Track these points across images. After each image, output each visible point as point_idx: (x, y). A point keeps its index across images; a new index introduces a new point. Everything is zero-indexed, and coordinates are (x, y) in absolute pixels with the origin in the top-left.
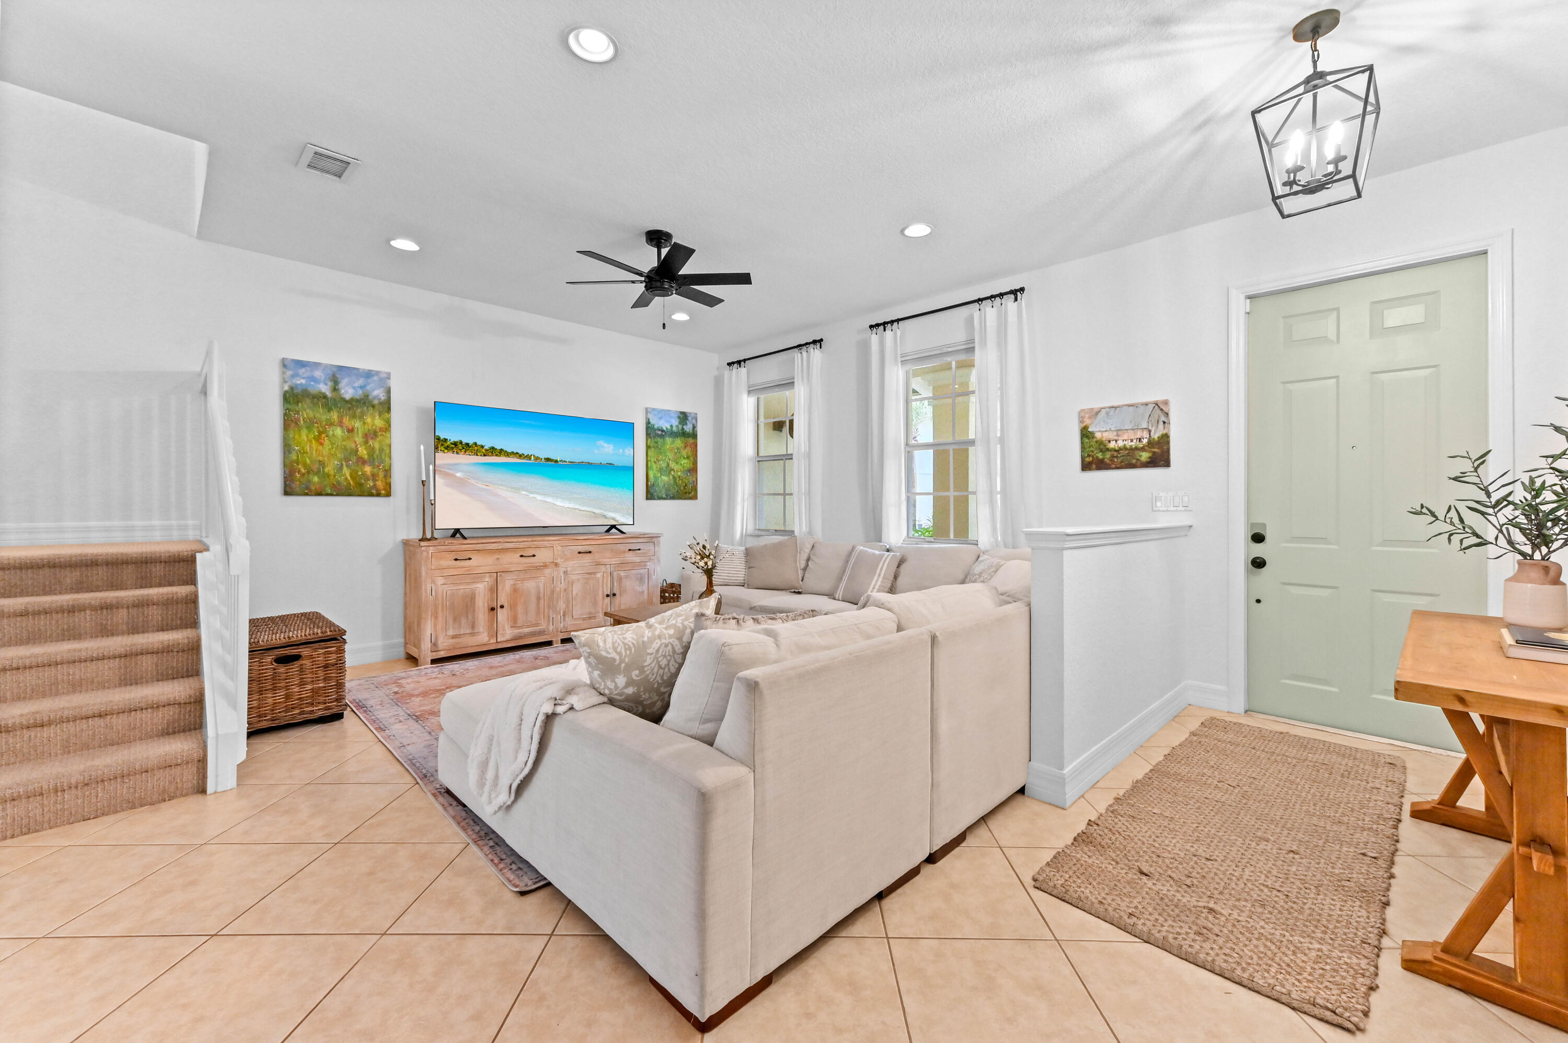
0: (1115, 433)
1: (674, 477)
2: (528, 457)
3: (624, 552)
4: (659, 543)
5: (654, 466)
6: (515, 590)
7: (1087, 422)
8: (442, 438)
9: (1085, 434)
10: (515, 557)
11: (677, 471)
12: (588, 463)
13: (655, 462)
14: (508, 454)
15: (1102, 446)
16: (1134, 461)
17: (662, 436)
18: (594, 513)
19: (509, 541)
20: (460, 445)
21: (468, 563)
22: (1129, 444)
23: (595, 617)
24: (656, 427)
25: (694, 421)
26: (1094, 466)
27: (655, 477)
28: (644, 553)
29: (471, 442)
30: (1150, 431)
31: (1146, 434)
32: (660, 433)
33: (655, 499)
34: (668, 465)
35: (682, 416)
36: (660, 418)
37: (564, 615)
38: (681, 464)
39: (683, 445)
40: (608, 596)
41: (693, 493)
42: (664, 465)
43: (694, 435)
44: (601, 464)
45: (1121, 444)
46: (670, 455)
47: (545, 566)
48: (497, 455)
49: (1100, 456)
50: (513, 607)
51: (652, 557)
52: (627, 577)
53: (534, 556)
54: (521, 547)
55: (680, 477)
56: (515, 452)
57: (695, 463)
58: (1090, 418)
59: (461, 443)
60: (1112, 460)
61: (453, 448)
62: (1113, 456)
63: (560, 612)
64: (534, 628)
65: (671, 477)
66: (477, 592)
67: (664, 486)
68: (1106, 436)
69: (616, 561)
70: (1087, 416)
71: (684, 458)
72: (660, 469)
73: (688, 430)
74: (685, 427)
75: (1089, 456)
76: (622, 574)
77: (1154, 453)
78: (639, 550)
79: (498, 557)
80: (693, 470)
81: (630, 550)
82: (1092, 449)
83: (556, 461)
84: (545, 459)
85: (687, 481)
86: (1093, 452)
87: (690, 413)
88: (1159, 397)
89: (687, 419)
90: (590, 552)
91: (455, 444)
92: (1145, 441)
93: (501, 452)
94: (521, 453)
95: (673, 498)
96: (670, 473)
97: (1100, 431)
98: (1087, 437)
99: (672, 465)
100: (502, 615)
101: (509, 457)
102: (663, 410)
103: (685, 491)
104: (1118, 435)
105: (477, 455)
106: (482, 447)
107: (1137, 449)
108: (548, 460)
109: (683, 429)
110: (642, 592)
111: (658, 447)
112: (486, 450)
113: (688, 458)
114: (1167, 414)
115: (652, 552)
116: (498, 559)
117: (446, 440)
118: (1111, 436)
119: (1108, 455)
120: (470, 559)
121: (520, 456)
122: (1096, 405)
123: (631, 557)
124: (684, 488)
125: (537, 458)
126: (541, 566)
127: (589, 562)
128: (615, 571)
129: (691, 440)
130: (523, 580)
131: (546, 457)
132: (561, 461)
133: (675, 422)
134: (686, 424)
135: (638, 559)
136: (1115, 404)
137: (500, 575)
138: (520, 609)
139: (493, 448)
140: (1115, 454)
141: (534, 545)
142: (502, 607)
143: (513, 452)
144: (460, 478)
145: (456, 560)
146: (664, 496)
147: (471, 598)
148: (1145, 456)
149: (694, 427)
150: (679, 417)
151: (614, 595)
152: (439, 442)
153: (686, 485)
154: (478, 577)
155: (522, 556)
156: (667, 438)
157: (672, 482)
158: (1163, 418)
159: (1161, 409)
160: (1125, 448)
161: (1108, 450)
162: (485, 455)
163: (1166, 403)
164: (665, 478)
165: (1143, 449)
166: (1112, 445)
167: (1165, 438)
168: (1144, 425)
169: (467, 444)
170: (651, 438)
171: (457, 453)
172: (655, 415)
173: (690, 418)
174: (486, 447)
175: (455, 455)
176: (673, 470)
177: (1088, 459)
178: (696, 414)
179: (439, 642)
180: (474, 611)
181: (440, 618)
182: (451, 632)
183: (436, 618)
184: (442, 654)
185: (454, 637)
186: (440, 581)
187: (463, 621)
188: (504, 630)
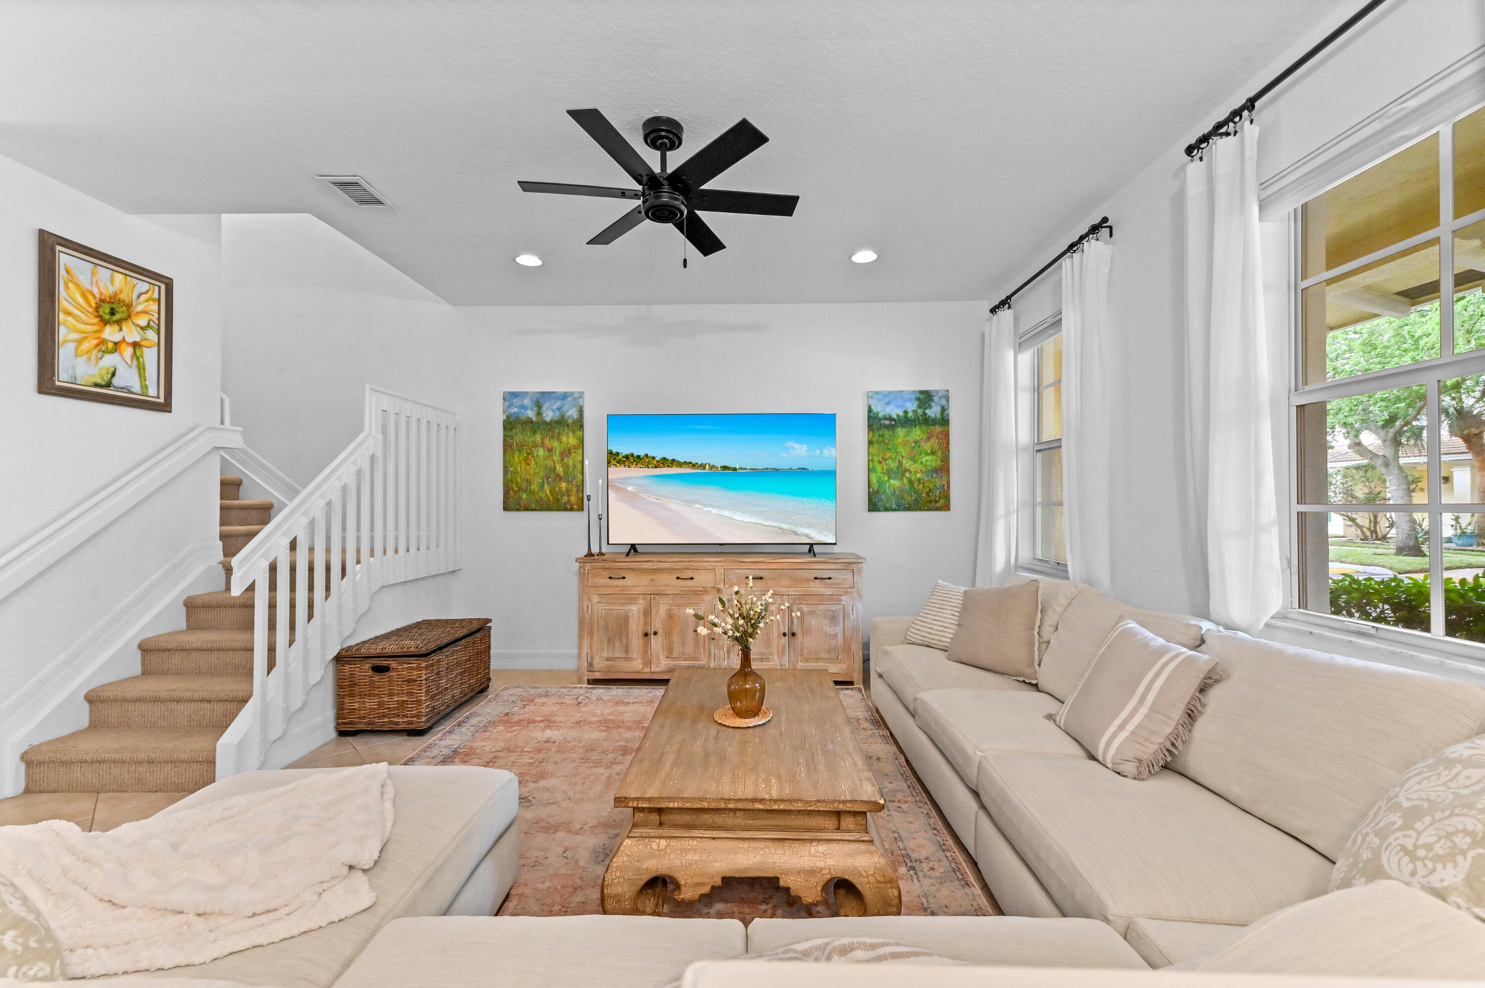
1: (910, 481)
2: (703, 466)
3: (808, 581)
4: (860, 571)
5: (878, 467)
6: (670, 616)
8: (614, 452)
10: (671, 579)
11: (916, 472)
12: (774, 469)
13: (880, 462)
14: (680, 464)
17: (891, 427)
18: (781, 529)
19: (663, 560)
20: (632, 458)
21: (621, 582)
23: (768, 660)
24: (881, 415)
25: (944, 402)
27: (879, 481)
28: (837, 584)
29: (642, 454)
32: (887, 422)
33: (879, 511)
34: (900, 464)
35: (922, 397)
36: (888, 403)
37: (728, 652)
38: (922, 463)
39: (924, 436)
40: (785, 635)
41: (941, 502)
42: (893, 465)
43: (944, 421)
44: (791, 469)
46: (904, 451)
47: (705, 591)
48: (668, 466)
50: (668, 635)
51: (849, 590)
52: (811, 613)
53: (692, 578)
54: (678, 567)
55: (919, 480)
56: (688, 461)
57: (946, 459)
59: (632, 455)
61: (624, 461)
63: (723, 646)
64: (693, 662)
65: (905, 481)
66: (630, 614)
67: (895, 492)
69: (796, 591)
71: (927, 454)
72: (887, 470)
73: (933, 416)
74: (927, 411)
76: (805, 609)
78: (830, 578)
79: (653, 577)
80: (944, 469)
81: (816, 578)
83: (735, 469)
84: (721, 467)
85: (931, 486)
87: (937, 392)
89: (932, 400)
90: (761, 578)
91: (627, 457)
93: (673, 463)
94: (694, 462)
95: (909, 509)
96: (903, 475)
99: (907, 464)
100: (656, 643)
101: (681, 467)
102: (891, 392)
103: (928, 499)
105: (648, 467)
106: (654, 458)
108: (725, 468)
109: (925, 414)
110: (835, 636)
111: (884, 441)
112: (658, 462)
113: (933, 453)
115: (849, 582)
116: (652, 580)
117: (618, 454)
120: (624, 578)
121: (694, 466)
123: (817, 588)
124: (928, 494)
125: (712, 467)
126: (700, 591)
127: (761, 591)
128: (795, 604)
129: (938, 429)
130: (679, 606)
131: (723, 465)
132: (741, 468)
133: (911, 407)
134: (930, 407)
135: (828, 591)
137: (654, 598)
138: (676, 639)
139: (664, 459)
141: (693, 566)
142: (655, 633)
143: (685, 462)
144: (631, 492)
145: (610, 578)
146: (894, 506)
147: (625, 620)
149: (943, 410)
150: (918, 399)
151: (793, 634)
152: (611, 457)
153: (930, 491)
154: (631, 599)
155: (678, 578)
156: (899, 429)
157: (907, 487)
162: (656, 467)
164: (896, 483)
169: (639, 457)
170: (873, 430)
171: (629, 466)
172: (879, 400)
173: (936, 399)
174: (657, 459)
175: (627, 469)
176: (908, 470)
178: (948, 391)
179: (595, 663)
180: (627, 635)
181: (596, 637)
182: (605, 654)
183: (592, 637)
184: (598, 676)
185: (608, 659)
186: (596, 599)
187: (618, 644)
188: (658, 659)
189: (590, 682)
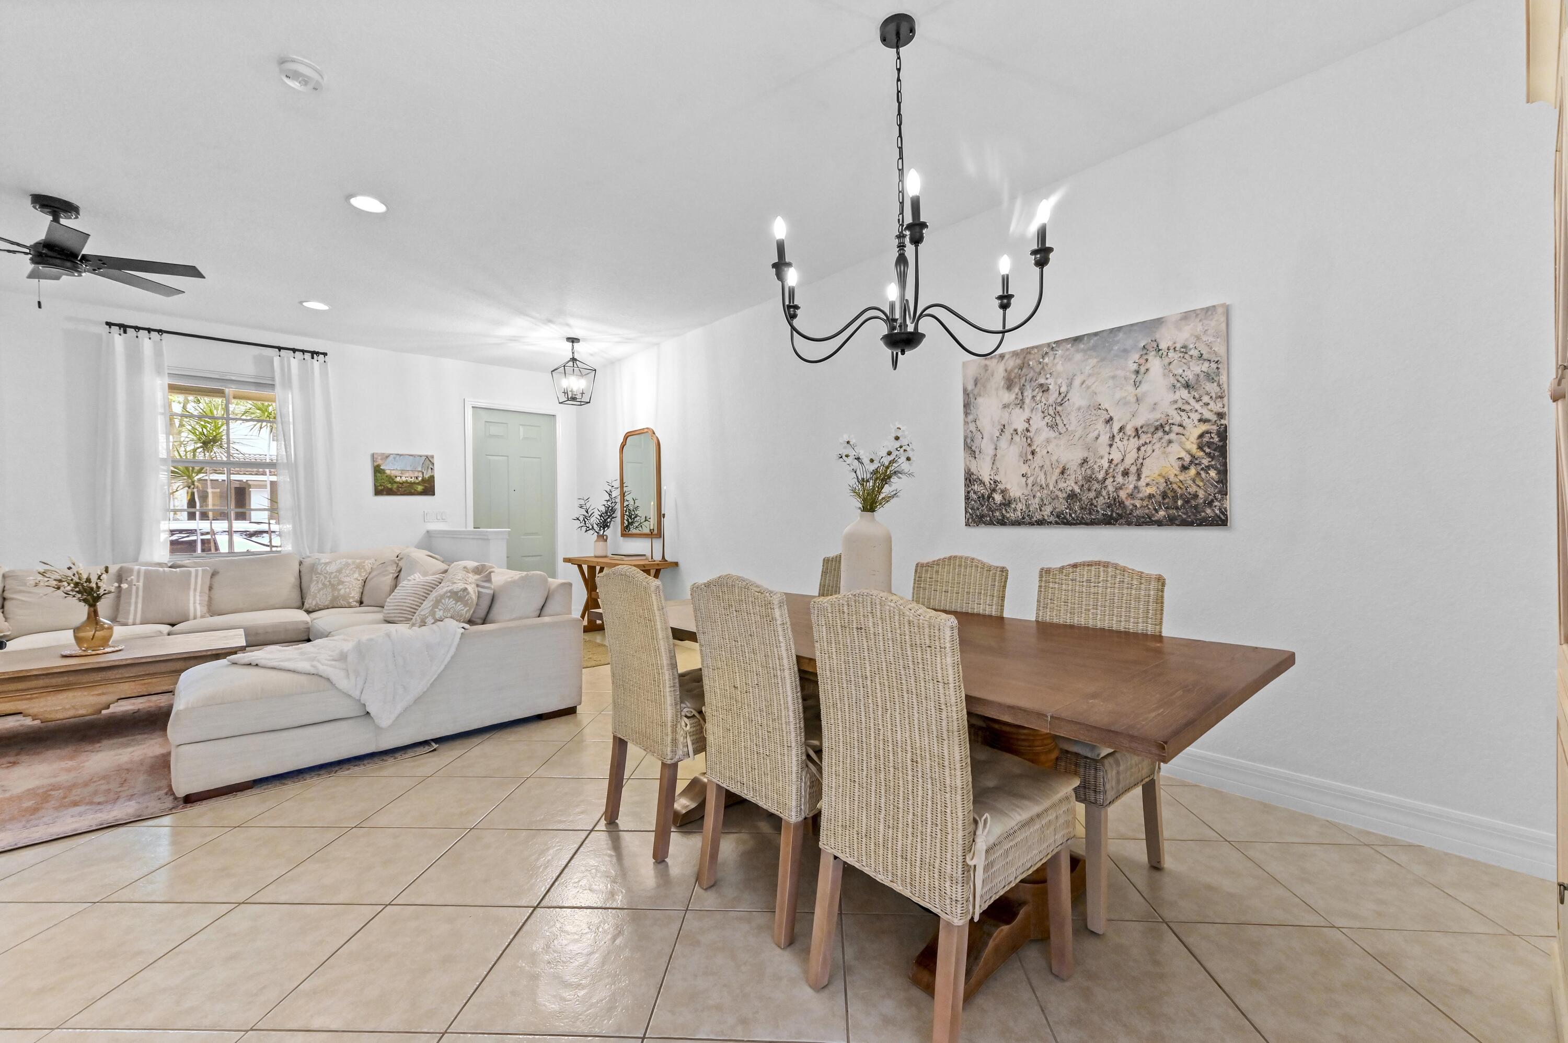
0: (400, 472)
7: (379, 462)
9: (377, 470)
15: (391, 479)
16: (413, 491)
22: (409, 480)
26: (385, 493)
30: (423, 473)
31: (420, 475)
45: (404, 479)
49: (389, 486)
58: (381, 459)
60: (398, 490)
62: (398, 487)
68: (394, 473)
70: (379, 458)
75: (381, 485)
77: (426, 486)
82: (383, 481)
86: (384, 483)
88: (429, 453)
92: (420, 479)
97: (390, 468)
98: (379, 472)
104: (402, 473)
107: (414, 483)
114: (433, 464)
118: (398, 473)
119: (395, 486)
122: (388, 452)
136: (399, 453)
140: (400, 485)
148: (420, 488)
158: (431, 466)
159: (429, 460)
160: (407, 482)
161: (395, 482)
163: (432, 457)
165: (418, 484)
166: (398, 479)
167: (432, 478)
168: (420, 469)
177: (380, 488)
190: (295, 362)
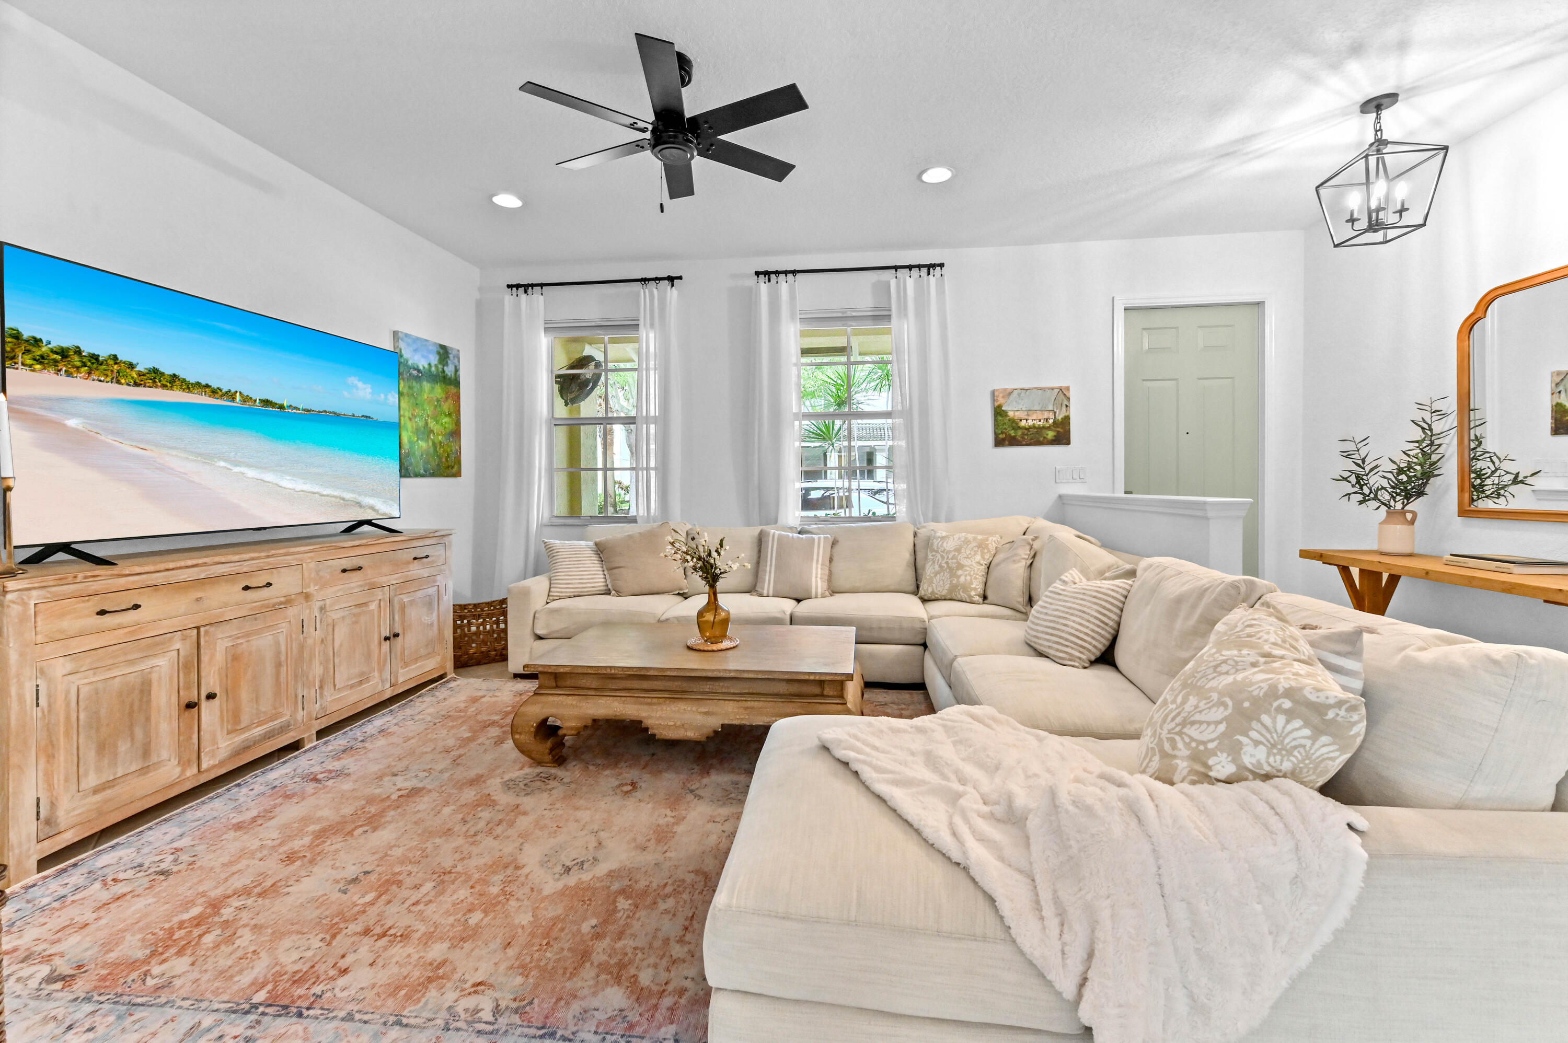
0: (1026, 413)
1: (434, 444)
2: (230, 395)
3: (408, 563)
4: (450, 542)
5: (409, 425)
6: (235, 657)
7: (1001, 401)
8: (26, 334)
9: (998, 412)
10: (233, 592)
11: (438, 435)
12: (335, 413)
13: (410, 419)
14: (188, 387)
15: (1014, 424)
16: (1041, 439)
17: (418, 379)
19: (223, 559)
20: (76, 358)
21: (133, 615)
22: (1037, 423)
23: (368, 680)
24: (410, 363)
25: (456, 361)
26: (1007, 443)
27: (410, 442)
28: (433, 562)
29: (103, 354)
30: (1055, 413)
31: (1052, 416)
32: (415, 373)
33: (410, 477)
34: (427, 424)
35: (441, 351)
36: (416, 350)
37: (321, 687)
38: (442, 424)
39: (444, 396)
40: (387, 639)
41: (454, 470)
42: (421, 424)
43: (456, 383)
44: (354, 415)
45: (1030, 423)
46: (429, 410)
47: (288, 602)
48: (164, 386)
49: (1012, 433)
50: (231, 691)
51: (443, 567)
52: (412, 602)
53: (269, 585)
54: (245, 570)
55: (440, 443)
56: (204, 383)
57: (458, 423)
58: (1003, 397)
59: (78, 351)
60: (1023, 438)
61: (56, 361)
62: (1023, 434)
63: (314, 681)
64: (271, 724)
65: (430, 443)
66: (154, 677)
67: (422, 455)
68: (1018, 415)
69: (396, 579)
70: (1001, 395)
71: (446, 415)
72: (417, 429)
73: (449, 374)
74: (445, 368)
75: (1002, 433)
76: (406, 599)
77: (1058, 431)
78: (427, 557)
79: (199, 595)
80: (456, 434)
81: (415, 559)
82: (1005, 427)
83: (281, 407)
84: (261, 401)
85: (449, 450)
86: (1006, 429)
87: (452, 349)
88: (1063, 384)
89: (448, 357)
90: (360, 568)
91: (63, 353)
92: (1051, 421)
93: (174, 381)
94: (214, 385)
95: (433, 475)
96: (428, 436)
97: (1013, 410)
98: (1001, 415)
99: (432, 424)
100: (209, 712)
101: (190, 392)
102: (418, 339)
103: (447, 464)
104: (1028, 415)
105: (118, 382)
106: (131, 366)
107: (1044, 428)
108: (266, 403)
109: (443, 371)
110: (432, 624)
111: (413, 395)
112: (140, 374)
113: (450, 415)
114: (1069, 399)
115: (441, 561)
116: (198, 600)
117: (37, 342)
118: (1022, 415)
119: (1019, 433)
120: (137, 607)
121: (215, 392)
122: (1010, 386)
123: (417, 570)
124: (447, 460)
125: (246, 399)
126: (281, 603)
127: (361, 586)
128: (396, 595)
129: (452, 389)
130: (247, 635)
131: (263, 398)
132: (290, 406)
133: (434, 359)
134: (447, 364)
135: (425, 573)
136: (1026, 386)
137: (206, 632)
138: (245, 694)
139: (155, 371)
140: (1026, 431)
141: (269, 563)
142: (211, 696)
143: (198, 384)
144: (75, 431)
145: (102, 613)
146: (422, 471)
147: (142, 691)
148: (1050, 434)
149: (457, 370)
150: (439, 353)
151: (396, 635)
152: (19, 345)
153: (448, 456)
154: (157, 643)
155: (246, 588)
156: (425, 383)
157: (432, 450)
158: (1066, 402)
159: (1063, 393)
160: (1034, 427)
161: (1020, 428)
162: (136, 384)
163: (1068, 388)
164: (422, 444)
165: (1049, 428)
166: (1023, 423)
167: (1067, 419)
168: (1051, 408)
169: (95, 358)
170: (403, 379)
171: (69, 374)
172: (408, 345)
173: (451, 356)
174: (138, 368)
175: (63, 378)
176: (432, 431)
177: (1001, 436)
178: (459, 351)
179: (61, 813)
180: (148, 719)
181: (61, 757)
182: (91, 780)
183: (51, 757)
184: (69, 837)
185: (96, 791)
186: (60, 668)
187: (123, 747)
188: (214, 742)
189: (44, 863)
190: (910, 281)
